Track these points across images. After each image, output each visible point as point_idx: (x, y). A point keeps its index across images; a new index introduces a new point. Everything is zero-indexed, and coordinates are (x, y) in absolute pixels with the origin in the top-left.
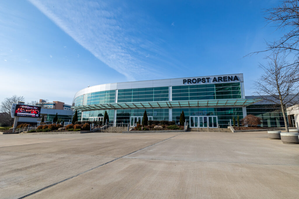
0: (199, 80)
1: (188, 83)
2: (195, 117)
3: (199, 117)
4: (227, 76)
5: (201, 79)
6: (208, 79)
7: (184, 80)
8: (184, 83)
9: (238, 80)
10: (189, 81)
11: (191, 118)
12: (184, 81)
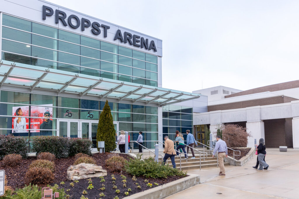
0: (85, 23)
1: (57, 23)
2: (71, 123)
3: (80, 123)
4: (141, 36)
5: (92, 22)
6: (106, 28)
7: (45, 8)
8: (44, 19)
9: (155, 50)
10: (60, 16)
11: (62, 123)
12: (47, 12)
